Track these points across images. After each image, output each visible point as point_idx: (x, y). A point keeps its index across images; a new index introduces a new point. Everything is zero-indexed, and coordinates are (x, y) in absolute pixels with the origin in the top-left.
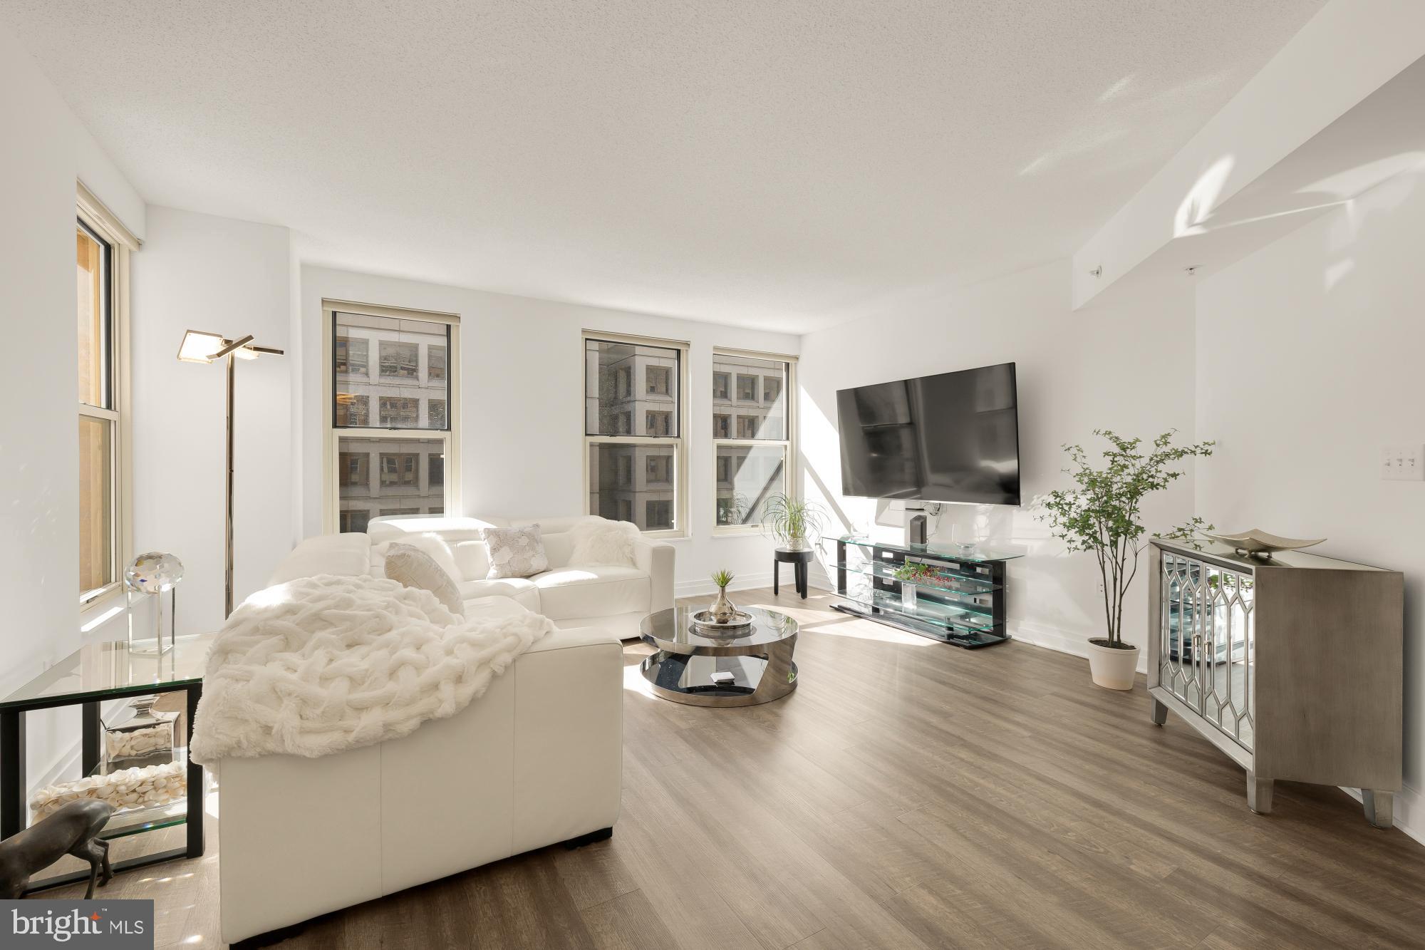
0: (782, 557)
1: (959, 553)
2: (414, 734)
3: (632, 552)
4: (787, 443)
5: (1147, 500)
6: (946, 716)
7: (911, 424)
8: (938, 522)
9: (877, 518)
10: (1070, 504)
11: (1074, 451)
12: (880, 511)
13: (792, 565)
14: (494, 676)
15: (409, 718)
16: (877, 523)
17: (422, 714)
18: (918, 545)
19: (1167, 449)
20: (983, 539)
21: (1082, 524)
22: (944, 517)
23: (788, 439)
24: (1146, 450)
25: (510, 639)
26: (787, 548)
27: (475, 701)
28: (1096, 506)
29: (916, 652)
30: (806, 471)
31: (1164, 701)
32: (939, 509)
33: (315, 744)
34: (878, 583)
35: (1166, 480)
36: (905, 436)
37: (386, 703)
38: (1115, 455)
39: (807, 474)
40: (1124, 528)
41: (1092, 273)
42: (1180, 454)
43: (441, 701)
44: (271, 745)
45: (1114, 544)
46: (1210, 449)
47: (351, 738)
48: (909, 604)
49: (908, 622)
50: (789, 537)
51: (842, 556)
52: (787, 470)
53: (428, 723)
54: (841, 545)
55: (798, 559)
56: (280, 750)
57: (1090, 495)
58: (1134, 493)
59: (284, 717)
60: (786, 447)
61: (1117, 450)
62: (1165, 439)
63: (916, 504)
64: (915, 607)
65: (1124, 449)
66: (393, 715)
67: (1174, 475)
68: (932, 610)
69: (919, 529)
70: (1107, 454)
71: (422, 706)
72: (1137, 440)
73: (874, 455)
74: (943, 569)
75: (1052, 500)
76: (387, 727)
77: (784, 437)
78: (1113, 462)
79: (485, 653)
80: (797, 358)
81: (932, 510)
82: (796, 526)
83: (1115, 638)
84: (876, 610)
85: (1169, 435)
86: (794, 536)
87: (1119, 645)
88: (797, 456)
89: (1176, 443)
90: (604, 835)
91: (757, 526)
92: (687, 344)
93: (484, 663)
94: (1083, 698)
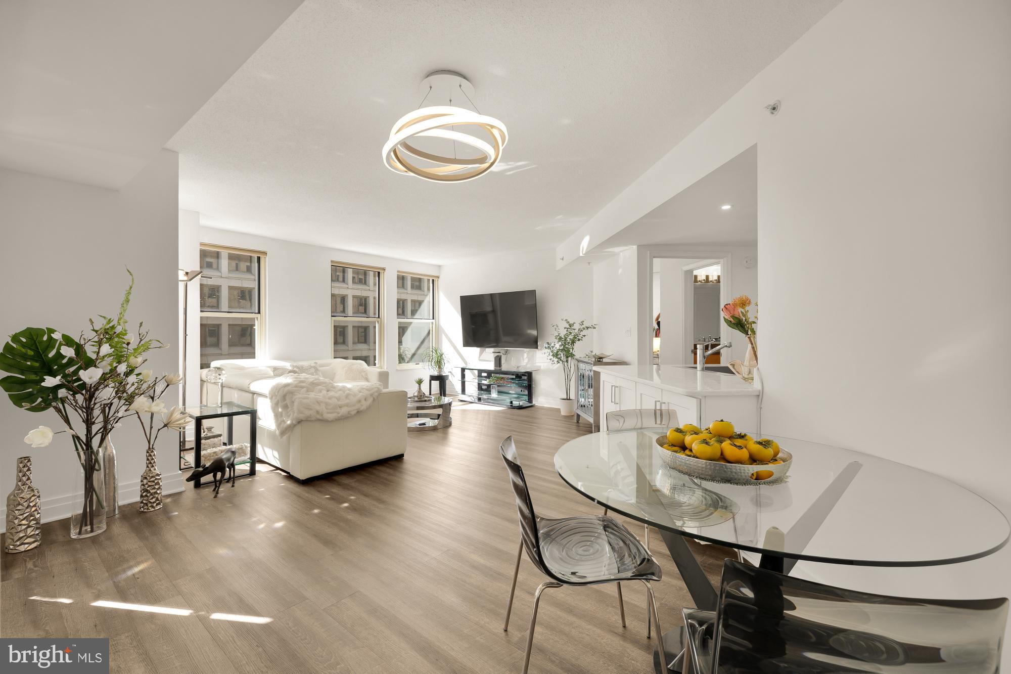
0: (433, 378)
1: (514, 370)
2: (355, 415)
3: (366, 374)
4: (433, 321)
5: (577, 344)
6: (509, 426)
7: (494, 311)
8: (506, 358)
9: (479, 358)
10: (553, 347)
11: (555, 327)
12: (481, 353)
13: (438, 382)
14: (374, 400)
15: (354, 410)
16: (480, 360)
17: (357, 409)
18: (498, 368)
19: (584, 326)
20: (525, 364)
21: (556, 355)
22: (509, 355)
23: (433, 319)
24: (577, 326)
25: (376, 389)
26: (436, 373)
27: (370, 406)
28: (562, 348)
29: (498, 412)
30: (443, 335)
31: (580, 414)
32: (507, 352)
33: (331, 416)
34: (480, 387)
35: (582, 338)
36: (491, 318)
37: (347, 405)
38: (568, 328)
39: (444, 337)
40: (569, 355)
41: (561, 259)
42: (587, 328)
43: (362, 405)
44: (319, 417)
45: (567, 361)
46: (595, 326)
47: (339, 415)
48: (494, 395)
49: (494, 402)
50: (437, 369)
51: (463, 376)
52: (433, 336)
53: (359, 412)
54: (463, 370)
55: (441, 379)
56: (321, 418)
57: (560, 343)
58: (573, 342)
59: (322, 409)
60: (433, 323)
61: (568, 327)
62: (582, 322)
63: (497, 349)
64: (497, 396)
65: (570, 326)
66: (350, 409)
67: (584, 336)
68: (503, 397)
69: (498, 361)
70: (565, 328)
71: (357, 406)
72: (574, 323)
73: (474, 327)
74: (508, 378)
75: (547, 346)
76: (349, 413)
77: (431, 317)
78: (567, 331)
79: (372, 392)
80: (438, 277)
81: (503, 352)
82: (439, 363)
83: (568, 398)
84: (479, 399)
85: (583, 321)
86: (440, 367)
87: (569, 399)
88: (438, 329)
89: (586, 324)
90: (402, 455)
91: (418, 364)
92: (384, 269)
93: (371, 395)
94: (556, 418)
